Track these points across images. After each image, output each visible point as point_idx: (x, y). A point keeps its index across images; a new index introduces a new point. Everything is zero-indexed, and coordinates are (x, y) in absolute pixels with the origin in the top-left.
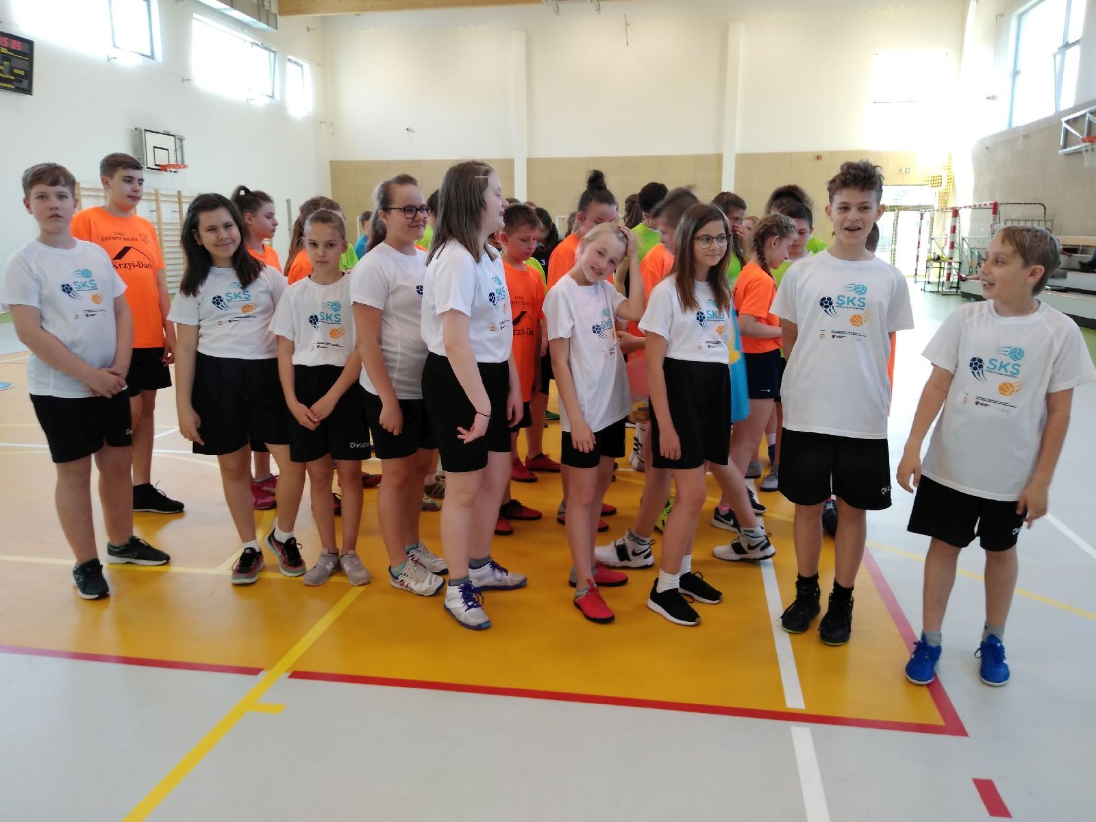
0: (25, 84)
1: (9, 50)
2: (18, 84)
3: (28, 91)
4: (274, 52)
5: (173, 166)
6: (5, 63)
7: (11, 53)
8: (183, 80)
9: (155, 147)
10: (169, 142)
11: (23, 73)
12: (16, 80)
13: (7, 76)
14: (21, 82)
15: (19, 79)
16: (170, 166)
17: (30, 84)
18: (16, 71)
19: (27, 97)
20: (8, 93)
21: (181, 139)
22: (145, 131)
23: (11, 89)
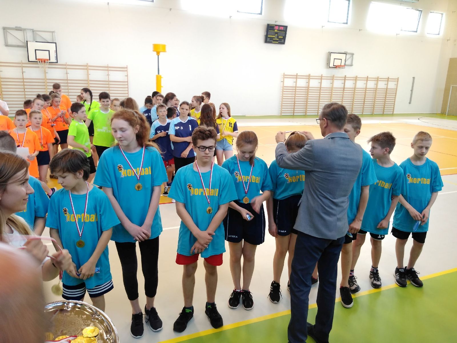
0: (283, 41)
1: (278, 30)
2: (280, 41)
3: (284, 43)
4: (421, 11)
5: (342, 66)
6: (276, 35)
7: (279, 31)
8: (360, 30)
9: (334, 59)
10: (343, 57)
11: (282, 37)
12: (279, 40)
13: (276, 39)
14: (281, 40)
15: (280, 39)
16: (341, 66)
17: (285, 41)
18: (279, 37)
19: (284, 45)
20: (277, 45)
21: (352, 54)
22: (331, 53)
23: (277, 43)
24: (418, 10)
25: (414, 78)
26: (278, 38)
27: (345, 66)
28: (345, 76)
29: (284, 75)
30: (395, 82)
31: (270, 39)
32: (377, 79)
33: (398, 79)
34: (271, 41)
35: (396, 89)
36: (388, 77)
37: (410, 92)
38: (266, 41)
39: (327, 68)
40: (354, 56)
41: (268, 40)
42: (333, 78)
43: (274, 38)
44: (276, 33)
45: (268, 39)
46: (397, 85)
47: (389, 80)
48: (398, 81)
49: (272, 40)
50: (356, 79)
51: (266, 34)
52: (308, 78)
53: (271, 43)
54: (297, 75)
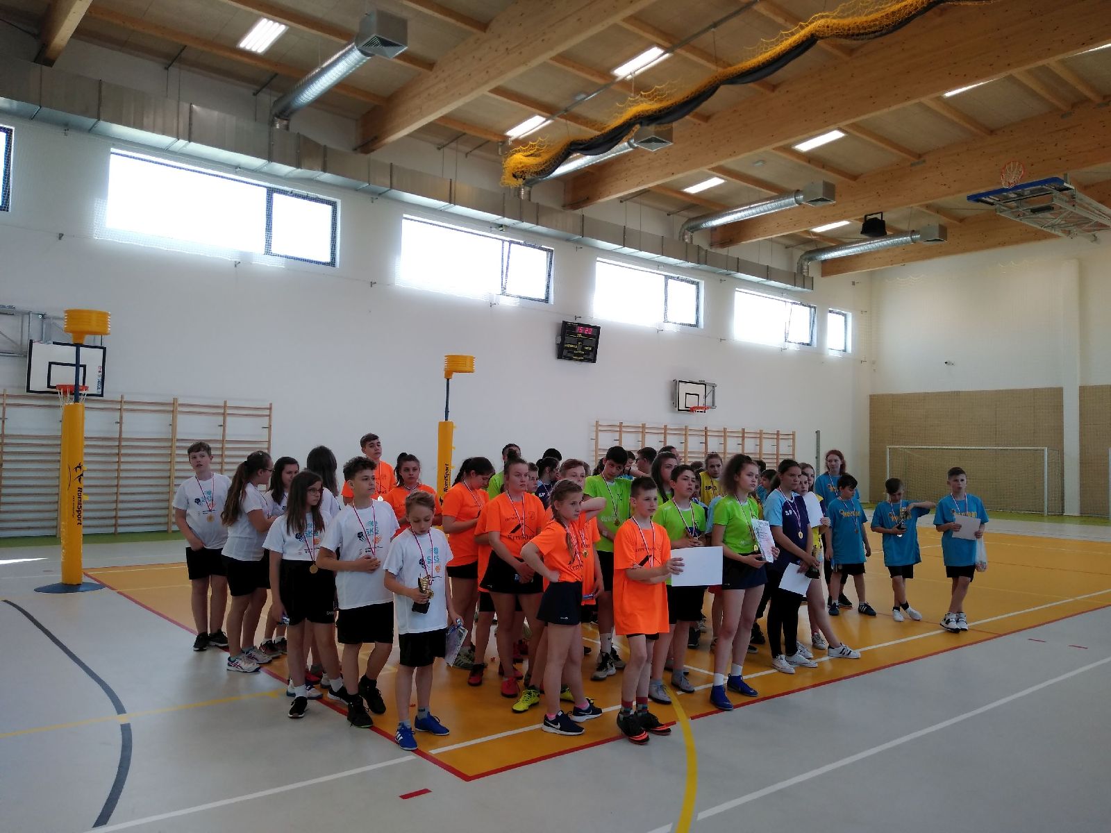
0: (592, 356)
1: (582, 334)
2: (586, 357)
3: (593, 360)
4: (815, 307)
5: (701, 408)
6: (579, 343)
7: (584, 337)
8: (720, 340)
9: (686, 394)
10: (700, 389)
11: (590, 349)
12: (585, 354)
13: (580, 352)
15: (587, 352)
16: (698, 408)
17: (595, 355)
18: (587, 348)
19: (591, 365)
20: (580, 363)
22: (679, 382)
23: (581, 360)
24: (810, 307)
25: (818, 432)
26: (583, 349)
27: (704, 409)
28: (706, 428)
29: (597, 424)
30: (788, 441)
31: (568, 352)
32: (760, 436)
33: (794, 435)
34: (569, 355)
36: (778, 432)
38: (560, 356)
39: (673, 411)
40: (717, 389)
41: (563, 352)
42: (685, 433)
43: (576, 349)
44: (580, 340)
45: (565, 352)
46: (794, 446)
47: (781, 437)
48: (794, 439)
49: (573, 353)
50: (724, 434)
51: (559, 340)
52: (642, 432)
53: (570, 359)
54: (621, 425)
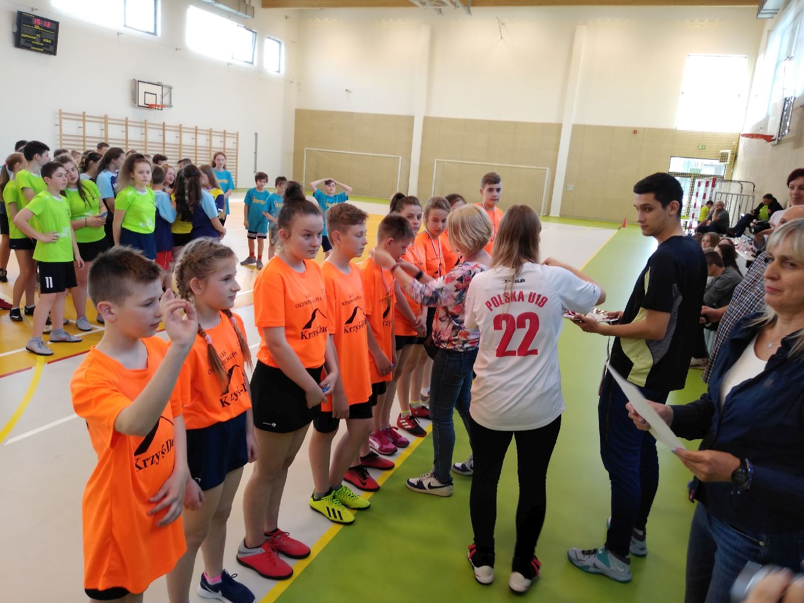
0: (51, 48)
1: (40, 27)
2: (45, 48)
3: (54, 53)
4: (255, 33)
5: (158, 106)
7: (42, 29)
8: (176, 49)
9: (145, 93)
10: (157, 90)
11: (50, 41)
12: (44, 46)
13: (38, 44)
14: (48, 47)
15: (47, 45)
17: (55, 49)
18: (44, 40)
19: (52, 57)
20: (39, 54)
21: (170, 88)
22: (138, 81)
23: (41, 52)
24: (251, 31)
25: (256, 134)
26: (41, 41)
27: (162, 107)
28: (164, 123)
29: (61, 113)
30: (233, 139)
31: (27, 42)
32: (210, 133)
33: (237, 135)
34: (28, 45)
35: (237, 150)
36: (225, 131)
37: (254, 155)
38: (18, 44)
39: (134, 107)
40: (173, 91)
42: (145, 125)
43: (34, 40)
44: (38, 32)
45: (22, 42)
46: (237, 143)
47: (227, 135)
48: (237, 138)
49: (31, 43)
50: (180, 129)
51: (15, 30)
52: (105, 123)
53: (28, 48)
54: (84, 115)
